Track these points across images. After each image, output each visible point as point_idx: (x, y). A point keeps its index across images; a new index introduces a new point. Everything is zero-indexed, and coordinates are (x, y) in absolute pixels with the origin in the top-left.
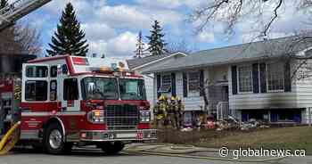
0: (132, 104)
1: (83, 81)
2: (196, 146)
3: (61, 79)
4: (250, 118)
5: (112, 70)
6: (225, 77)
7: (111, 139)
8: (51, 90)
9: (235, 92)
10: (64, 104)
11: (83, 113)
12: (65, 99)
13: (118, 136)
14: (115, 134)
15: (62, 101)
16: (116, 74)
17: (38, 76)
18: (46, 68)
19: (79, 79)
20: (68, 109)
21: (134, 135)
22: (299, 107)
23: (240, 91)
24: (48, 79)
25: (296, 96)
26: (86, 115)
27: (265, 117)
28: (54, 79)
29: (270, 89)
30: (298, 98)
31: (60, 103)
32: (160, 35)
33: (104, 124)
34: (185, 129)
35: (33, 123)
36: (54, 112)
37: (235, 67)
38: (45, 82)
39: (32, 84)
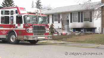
0: (43, 26)
1: (24, 16)
2: (63, 41)
3: (15, 15)
4: (76, 31)
5: (35, 12)
6: (67, 17)
7: (35, 39)
8: (11, 20)
9: (71, 22)
10: (17, 25)
11: (25, 29)
12: (17, 23)
13: (38, 38)
14: (37, 37)
15: (16, 24)
16: (36, 14)
17: (5, 14)
18: (9, 11)
19: (23, 16)
20: (18, 27)
21: (44, 37)
22: (94, 27)
23: (73, 21)
24: (10, 16)
25: (93, 23)
26: (26, 30)
27: (82, 30)
28: (12, 15)
29: (84, 21)
30: (94, 24)
31: (15, 25)
32: (40, 2)
33: (33, 33)
34: (55, 35)
35: (4, 32)
36: (12, 28)
37: (72, 13)
38: (8, 17)
39: (3, 18)
